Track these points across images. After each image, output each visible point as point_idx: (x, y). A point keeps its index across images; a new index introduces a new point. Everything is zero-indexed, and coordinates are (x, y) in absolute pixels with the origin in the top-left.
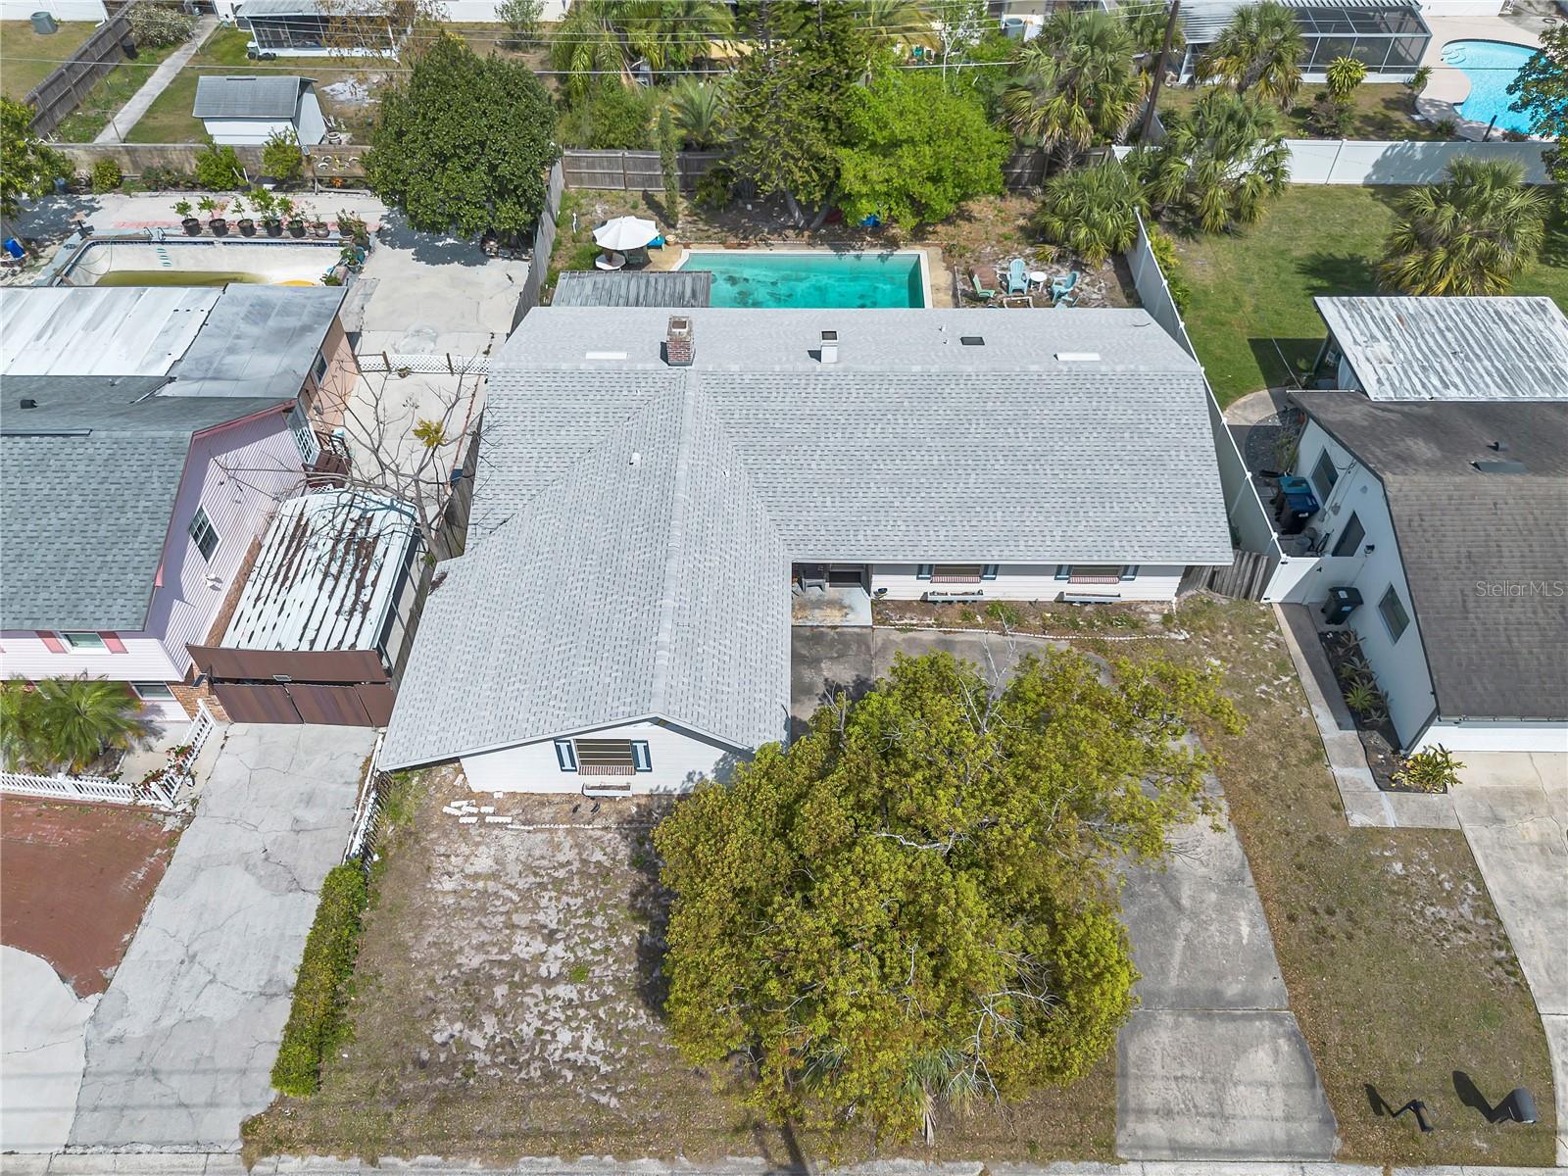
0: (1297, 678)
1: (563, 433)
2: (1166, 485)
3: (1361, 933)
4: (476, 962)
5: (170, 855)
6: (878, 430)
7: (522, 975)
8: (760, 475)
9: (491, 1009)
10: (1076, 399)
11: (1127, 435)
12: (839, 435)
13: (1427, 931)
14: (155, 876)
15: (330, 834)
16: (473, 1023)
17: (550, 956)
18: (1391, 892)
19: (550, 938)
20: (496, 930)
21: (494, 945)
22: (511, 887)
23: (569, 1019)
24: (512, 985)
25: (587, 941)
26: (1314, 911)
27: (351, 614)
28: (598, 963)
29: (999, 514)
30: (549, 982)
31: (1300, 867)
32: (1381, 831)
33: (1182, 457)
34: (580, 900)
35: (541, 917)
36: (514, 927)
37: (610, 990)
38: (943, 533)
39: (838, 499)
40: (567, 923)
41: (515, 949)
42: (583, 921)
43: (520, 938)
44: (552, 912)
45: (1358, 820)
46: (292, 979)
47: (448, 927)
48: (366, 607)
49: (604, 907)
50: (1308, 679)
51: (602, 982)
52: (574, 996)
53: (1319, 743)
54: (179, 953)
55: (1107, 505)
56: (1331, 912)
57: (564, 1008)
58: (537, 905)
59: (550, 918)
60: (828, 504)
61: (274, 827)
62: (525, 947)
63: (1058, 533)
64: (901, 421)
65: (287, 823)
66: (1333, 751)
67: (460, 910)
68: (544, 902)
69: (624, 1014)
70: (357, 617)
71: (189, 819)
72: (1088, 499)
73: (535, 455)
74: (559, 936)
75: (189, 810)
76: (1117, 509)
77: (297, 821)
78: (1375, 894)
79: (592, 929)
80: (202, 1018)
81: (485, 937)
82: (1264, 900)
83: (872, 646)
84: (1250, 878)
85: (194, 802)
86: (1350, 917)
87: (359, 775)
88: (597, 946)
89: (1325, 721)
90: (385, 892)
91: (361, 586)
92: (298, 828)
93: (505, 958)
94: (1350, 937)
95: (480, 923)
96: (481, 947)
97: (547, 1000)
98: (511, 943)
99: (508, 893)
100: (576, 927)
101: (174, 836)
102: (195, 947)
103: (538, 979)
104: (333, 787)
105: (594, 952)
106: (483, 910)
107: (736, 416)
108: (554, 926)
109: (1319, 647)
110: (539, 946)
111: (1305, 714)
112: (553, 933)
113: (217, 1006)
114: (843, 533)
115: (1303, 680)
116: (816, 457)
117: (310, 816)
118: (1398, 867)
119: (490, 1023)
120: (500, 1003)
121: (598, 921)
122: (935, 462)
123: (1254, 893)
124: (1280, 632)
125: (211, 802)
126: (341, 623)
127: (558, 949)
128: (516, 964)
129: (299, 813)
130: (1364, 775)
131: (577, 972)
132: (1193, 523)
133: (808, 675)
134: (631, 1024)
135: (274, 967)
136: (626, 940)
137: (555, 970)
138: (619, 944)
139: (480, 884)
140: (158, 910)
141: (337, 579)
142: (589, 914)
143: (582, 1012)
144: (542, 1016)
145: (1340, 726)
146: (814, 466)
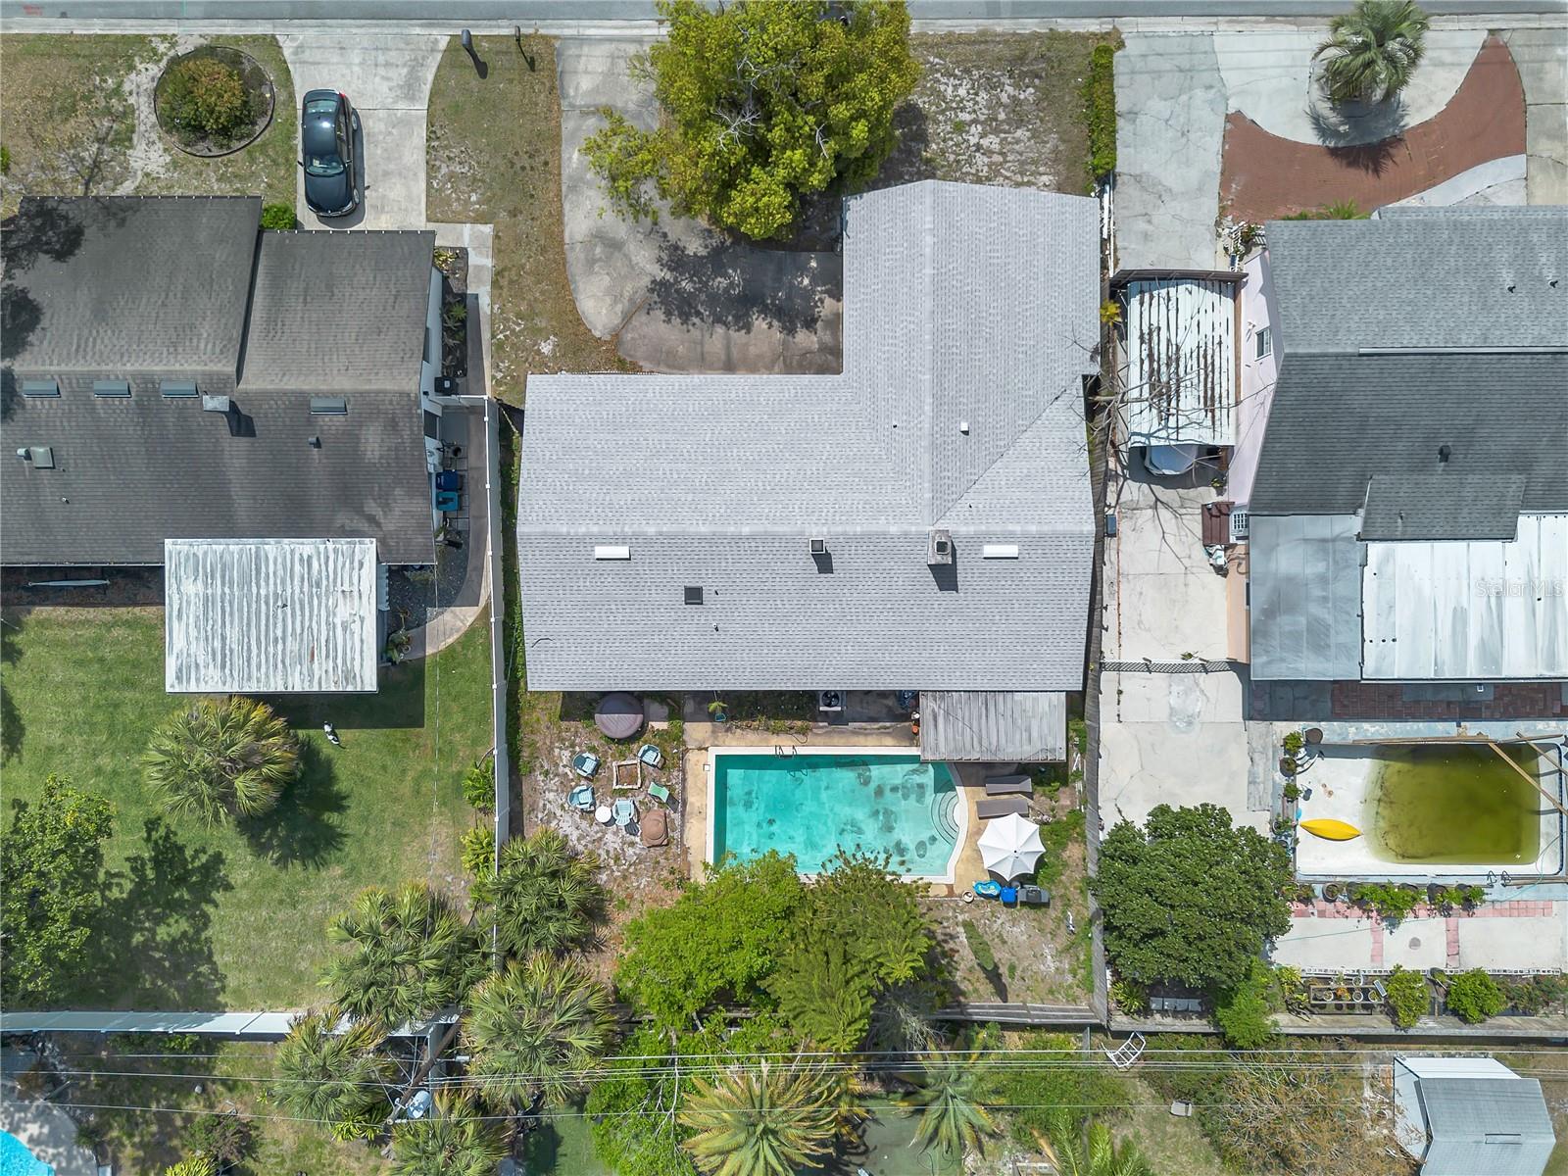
0: (493, 336)
1: (1025, 471)
2: (565, 432)
3: (509, 155)
4: (1019, 133)
5: (1221, 200)
6: (778, 476)
7: (991, 125)
8: (868, 438)
9: (1005, 106)
10: (622, 503)
11: (587, 472)
12: (809, 472)
13: (471, 157)
14: (1225, 185)
15: (1125, 213)
16: (1014, 98)
17: (977, 136)
18: (483, 181)
19: (978, 147)
20: (1012, 151)
21: (1010, 143)
22: (1007, 178)
23: (961, 101)
24: (996, 120)
25: (956, 145)
26: (532, 168)
27: (1150, 334)
28: (949, 133)
29: (690, 410)
30: (975, 121)
31: (532, 196)
32: (475, 221)
33: (548, 454)
34: (964, 170)
35: (986, 160)
36: (1001, 153)
37: (941, 118)
38: (733, 395)
39: (809, 421)
40: (970, 156)
41: (998, 140)
42: (961, 157)
43: (996, 147)
44: (980, 163)
45: (487, 229)
46: (1120, 123)
47: (1041, 154)
48: (1142, 342)
49: (950, 166)
50: (486, 335)
51: (945, 122)
52: (960, 114)
53: (495, 284)
54: (1192, 136)
55: (611, 416)
56: (523, 168)
57: (965, 107)
58: (990, 167)
59: (981, 160)
60: (816, 417)
61: (1162, 216)
62: (992, 142)
63: (650, 395)
64: (760, 484)
65: (1155, 220)
66: (488, 277)
67: (1034, 162)
68: (986, 169)
69: (931, 105)
70: (1146, 330)
71: (1218, 224)
72: (624, 420)
73: (1044, 452)
74: (974, 148)
75: (1220, 230)
76: (605, 413)
77: (1149, 222)
78: (493, 179)
79: (954, 153)
80: (1165, 100)
81: (1017, 147)
82: (560, 174)
83: (782, 365)
84: (564, 188)
85: (1219, 236)
86: (513, 165)
87: (1120, 254)
88: (951, 143)
89: (485, 301)
90: (1082, 175)
91: (1150, 356)
92: (1146, 216)
93: (1002, 135)
94: (517, 153)
95: (1021, 155)
96: (1018, 141)
97: (975, 111)
98: (1001, 143)
99: (1008, 174)
100: (964, 154)
101: (1223, 211)
102: (1184, 140)
103: (982, 123)
104: (1133, 246)
105: (952, 140)
106: (1022, 163)
107: (890, 487)
108: (977, 154)
109: (470, 364)
110: (985, 142)
111: (496, 307)
112: (978, 150)
113: (1157, 106)
114: (806, 395)
115: (489, 335)
116: (826, 454)
117: (1142, 225)
118: (474, 198)
119: (1004, 98)
120: (1001, 110)
121: (952, 157)
122: (735, 450)
123: (564, 178)
124: (493, 377)
125: (1209, 237)
126: (1154, 321)
127: (973, 141)
128: (996, 132)
129: (1150, 228)
130: (474, 259)
131: (960, 128)
132: (551, 402)
133: (827, 338)
134: (926, 99)
135: (1135, 129)
136: (934, 146)
137: (973, 129)
138: (938, 144)
139: (1026, 180)
140: (1215, 165)
141: (1169, 358)
142: (958, 162)
143: (954, 105)
144: (976, 103)
145: (476, 297)
146: (828, 446)
